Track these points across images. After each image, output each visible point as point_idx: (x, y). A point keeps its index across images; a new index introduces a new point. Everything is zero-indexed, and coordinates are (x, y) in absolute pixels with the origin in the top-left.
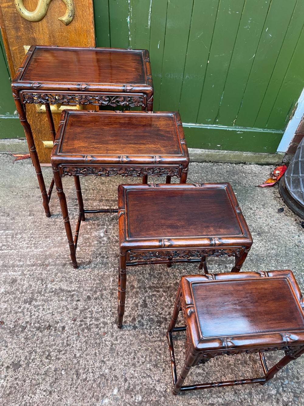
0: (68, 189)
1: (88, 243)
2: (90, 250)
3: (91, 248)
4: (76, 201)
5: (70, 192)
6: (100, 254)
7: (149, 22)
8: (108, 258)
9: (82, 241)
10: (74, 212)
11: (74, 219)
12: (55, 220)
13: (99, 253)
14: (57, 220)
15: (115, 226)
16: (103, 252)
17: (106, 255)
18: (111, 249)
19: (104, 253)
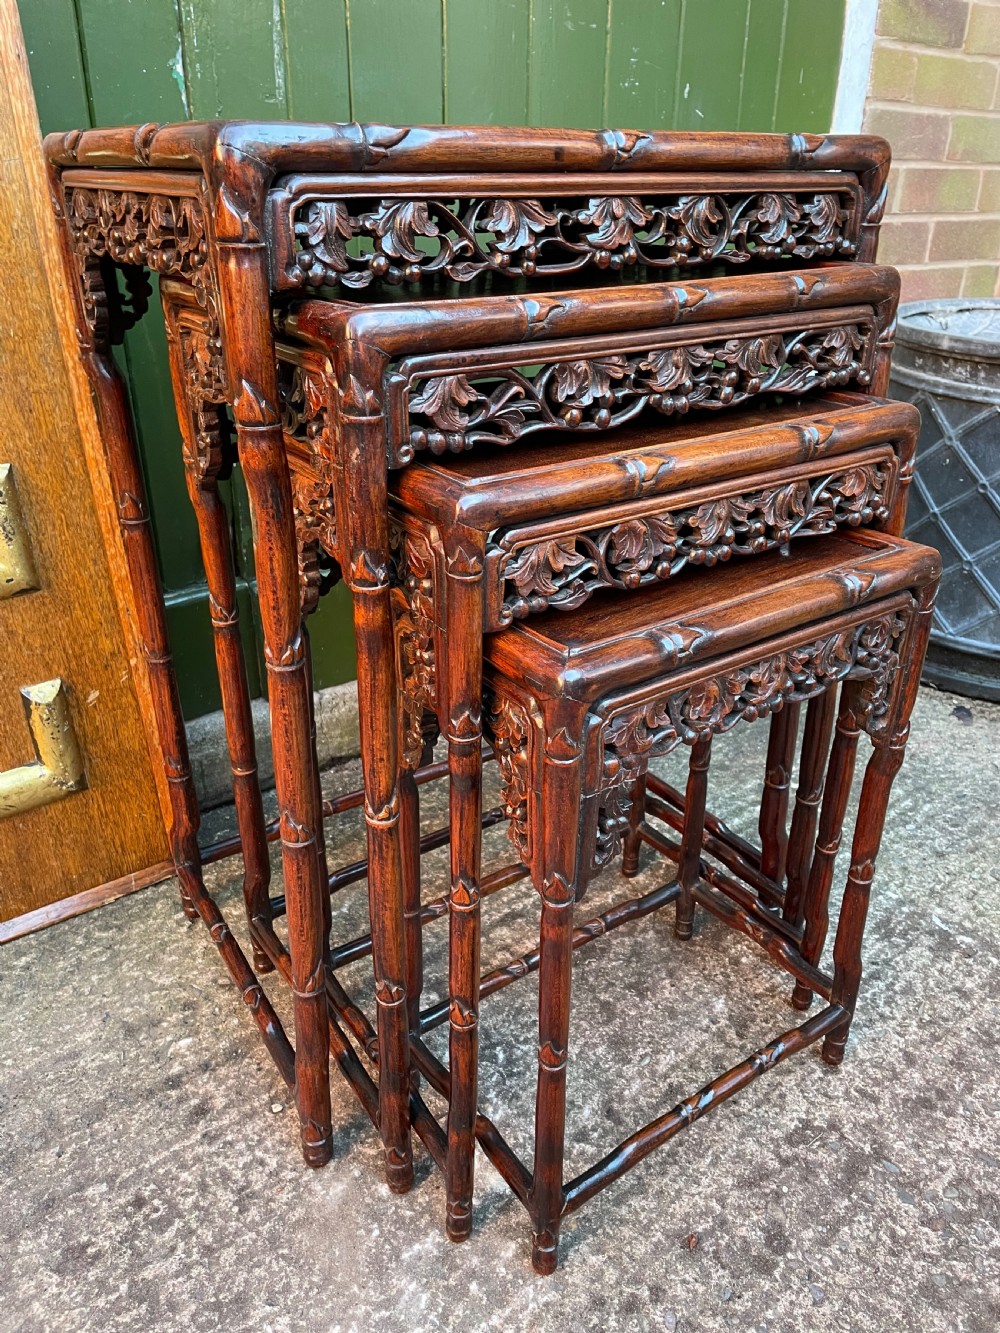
0: (75, 1055)
1: (473, 1287)
2: (525, 1318)
3: (516, 1302)
4: (174, 1093)
5: (100, 1068)
6: (598, 1303)
7: (279, 73)
8: (657, 1294)
9: (425, 1297)
10: (221, 1162)
11: (253, 1195)
12: (133, 1284)
13: (583, 1299)
14: (148, 1274)
15: (517, 1097)
16: (598, 1276)
17: (636, 1281)
18: (626, 1232)
19: (611, 1275)
